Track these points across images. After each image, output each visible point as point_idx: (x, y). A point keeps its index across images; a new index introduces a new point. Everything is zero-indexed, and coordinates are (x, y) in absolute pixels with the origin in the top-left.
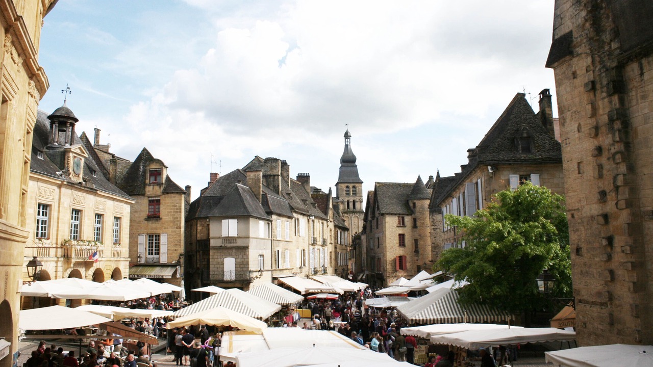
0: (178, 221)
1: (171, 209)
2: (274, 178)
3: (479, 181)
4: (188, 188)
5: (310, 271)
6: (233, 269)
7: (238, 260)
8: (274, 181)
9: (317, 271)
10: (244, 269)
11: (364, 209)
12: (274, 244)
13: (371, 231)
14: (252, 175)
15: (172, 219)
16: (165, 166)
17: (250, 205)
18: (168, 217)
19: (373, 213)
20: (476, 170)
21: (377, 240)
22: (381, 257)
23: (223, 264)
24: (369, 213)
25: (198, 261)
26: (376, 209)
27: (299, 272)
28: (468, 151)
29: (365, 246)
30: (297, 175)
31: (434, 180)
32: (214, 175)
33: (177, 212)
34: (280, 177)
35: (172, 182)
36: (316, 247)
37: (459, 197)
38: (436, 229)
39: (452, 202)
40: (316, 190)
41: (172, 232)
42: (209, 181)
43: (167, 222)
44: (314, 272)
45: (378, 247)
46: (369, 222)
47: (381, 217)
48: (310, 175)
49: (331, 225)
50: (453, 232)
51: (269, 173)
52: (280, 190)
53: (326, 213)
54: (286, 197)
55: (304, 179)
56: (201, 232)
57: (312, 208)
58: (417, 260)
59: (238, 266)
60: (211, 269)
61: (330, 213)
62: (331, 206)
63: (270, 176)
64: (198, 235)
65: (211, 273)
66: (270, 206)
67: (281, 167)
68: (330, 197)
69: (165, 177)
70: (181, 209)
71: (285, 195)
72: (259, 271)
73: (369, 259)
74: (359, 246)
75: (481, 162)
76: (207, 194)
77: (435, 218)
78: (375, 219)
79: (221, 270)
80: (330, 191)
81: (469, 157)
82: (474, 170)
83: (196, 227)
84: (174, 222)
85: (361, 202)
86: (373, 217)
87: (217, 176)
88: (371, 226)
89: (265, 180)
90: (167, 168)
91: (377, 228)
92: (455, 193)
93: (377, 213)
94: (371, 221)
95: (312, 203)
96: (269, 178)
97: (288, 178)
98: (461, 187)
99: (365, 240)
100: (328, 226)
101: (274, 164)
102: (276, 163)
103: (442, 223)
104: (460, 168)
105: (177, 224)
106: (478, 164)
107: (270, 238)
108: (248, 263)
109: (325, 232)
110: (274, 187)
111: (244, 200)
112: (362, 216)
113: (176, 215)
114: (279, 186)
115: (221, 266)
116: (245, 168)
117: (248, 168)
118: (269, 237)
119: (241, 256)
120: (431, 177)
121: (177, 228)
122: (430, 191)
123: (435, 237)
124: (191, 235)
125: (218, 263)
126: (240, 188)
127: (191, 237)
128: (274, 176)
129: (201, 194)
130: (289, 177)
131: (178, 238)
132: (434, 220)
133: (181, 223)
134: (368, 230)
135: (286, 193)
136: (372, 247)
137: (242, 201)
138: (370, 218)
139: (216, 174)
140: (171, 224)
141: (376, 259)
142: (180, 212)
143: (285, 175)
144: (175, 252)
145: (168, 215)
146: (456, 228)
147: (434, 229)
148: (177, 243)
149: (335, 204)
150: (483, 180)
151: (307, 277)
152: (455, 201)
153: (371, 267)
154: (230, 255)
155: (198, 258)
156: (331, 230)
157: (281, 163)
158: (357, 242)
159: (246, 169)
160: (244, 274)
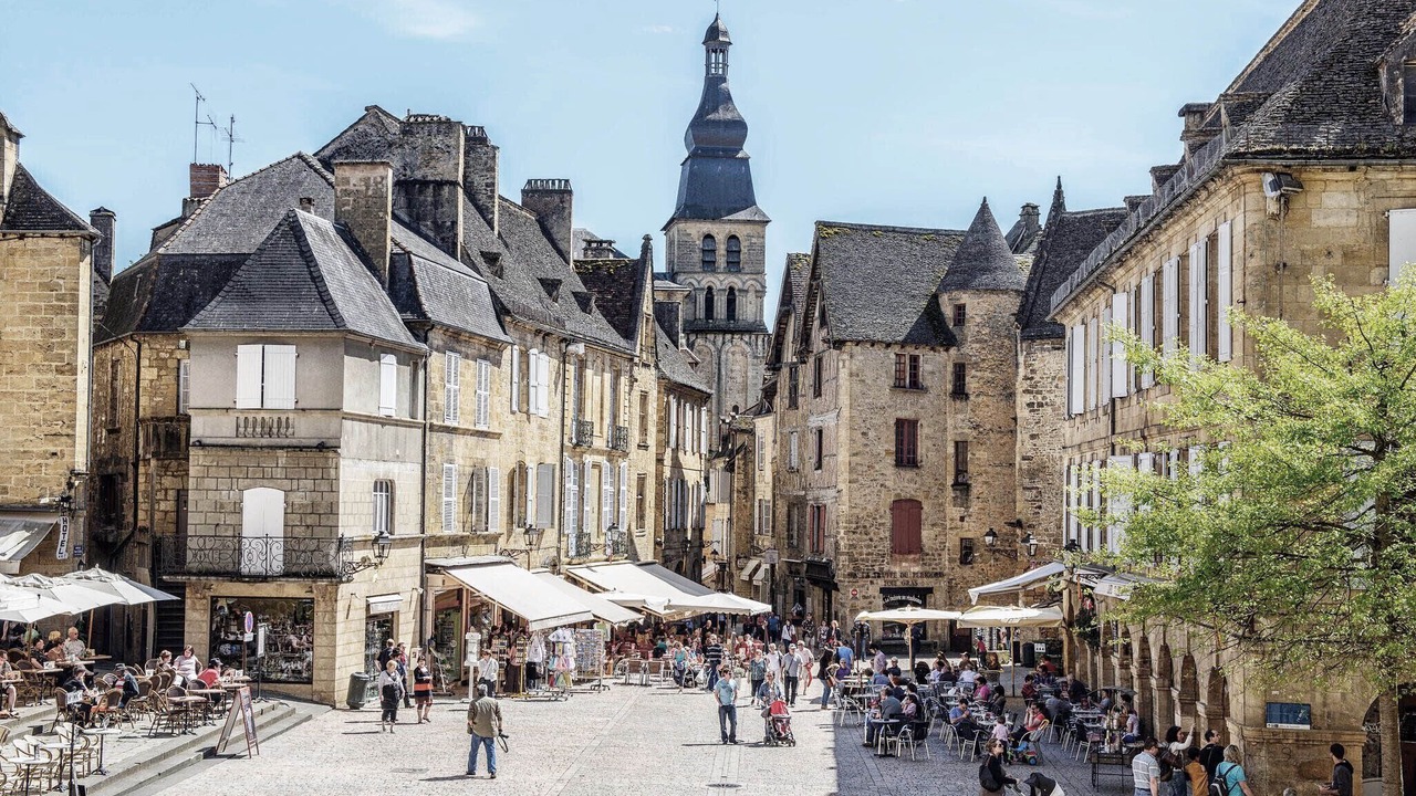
0: (63, 345)
1: (39, 297)
2: (437, 194)
3: (1224, 231)
4: (103, 218)
5: (563, 545)
6: (277, 528)
7: (297, 498)
8: (436, 204)
9: (589, 545)
10: (319, 532)
11: (770, 323)
12: (435, 440)
13: (793, 404)
14: (353, 181)
15: (38, 337)
16: (9, 131)
17: (345, 291)
18: (22, 329)
19: (805, 338)
20: (1212, 186)
21: (812, 439)
22: (828, 502)
23: (238, 510)
24: (790, 336)
25: (140, 499)
26: (816, 323)
27: (524, 547)
28: (1182, 113)
29: (768, 459)
30: (522, 184)
31: (1043, 221)
32: (205, 173)
33: (60, 310)
34: (460, 191)
35: (37, 191)
36: (589, 459)
37: (1139, 287)
38: (1040, 405)
39: (1109, 306)
40: (596, 245)
41: (39, 384)
42: (188, 195)
43: (22, 345)
44: (578, 547)
45: (819, 467)
46: (785, 371)
47: (835, 352)
48: (573, 186)
49: (647, 379)
50: (1105, 420)
51: (418, 175)
52: (460, 239)
53: (628, 333)
54: (483, 266)
55: (548, 202)
56: (154, 390)
57: (578, 313)
58: (962, 519)
59: (295, 519)
60: (191, 530)
61: (645, 330)
62: (647, 307)
63: (424, 183)
64: (144, 401)
65: (192, 544)
66: (423, 300)
67: (467, 153)
68: (643, 274)
69: (9, 171)
70: (75, 298)
71: (480, 261)
72: (376, 540)
73: (782, 510)
74: (744, 457)
75: (1237, 155)
76: (176, 245)
77: (1037, 365)
78: (811, 360)
79: (230, 533)
80: (646, 248)
81: (1186, 135)
82: (1204, 186)
83: (133, 369)
84: (50, 348)
85: (761, 293)
86: (804, 352)
87: (216, 179)
88: (794, 389)
89: (402, 201)
90: (19, 136)
91: (818, 393)
92: (1121, 271)
93: (818, 335)
94: (793, 369)
95: (576, 295)
96: (421, 192)
97: (492, 197)
98: (1146, 251)
99: (769, 439)
100: (633, 380)
101: (437, 141)
102: (446, 134)
103: (1064, 384)
104: (1150, 179)
105: (61, 357)
106: (1225, 165)
107: (420, 419)
108: (332, 510)
109: (623, 402)
110: (438, 227)
111: (324, 273)
112: (762, 348)
113: (58, 323)
114: (454, 223)
115: (231, 519)
116: (327, 153)
117: (338, 152)
118: (413, 416)
119: (309, 484)
120: (1030, 211)
121: (60, 371)
122: (1026, 260)
123: (1033, 437)
124: (114, 399)
125: (219, 507)
126: (307, 228)
127: (114, 408)
128: (439, 184)
129: (155, 244)
130: (493, 191)
131: (63, 411)
132: (1033, 371)
133: (75, 352)
134: (780, 401)
135: (483, 254)
136: (795, 462)
137: (317, 279)
138: (789, 356)
139: (214, 170)
140: (38, 357)
141: (809, 509)
142: (74, 310)
143: (478, 181)
144: (51, 461)
145: (26, 321)
146: (1118, 403)
147: (1030, 405)
148: (57, 429)
149: (660, 298)
150: (1239, 228)
151: (554, 567)
152: (1121, 301)
153: (790, 537)
154: (266, 479)
155: (141, 487)
156: (644, 397)
157: (468, 139)
158: (739, 444)
159: (332, 156)
160: (318, 549)
